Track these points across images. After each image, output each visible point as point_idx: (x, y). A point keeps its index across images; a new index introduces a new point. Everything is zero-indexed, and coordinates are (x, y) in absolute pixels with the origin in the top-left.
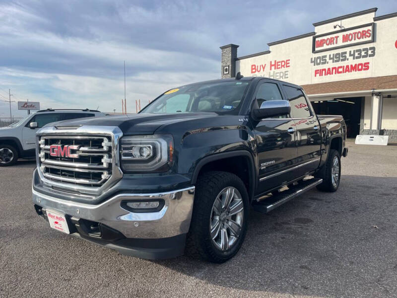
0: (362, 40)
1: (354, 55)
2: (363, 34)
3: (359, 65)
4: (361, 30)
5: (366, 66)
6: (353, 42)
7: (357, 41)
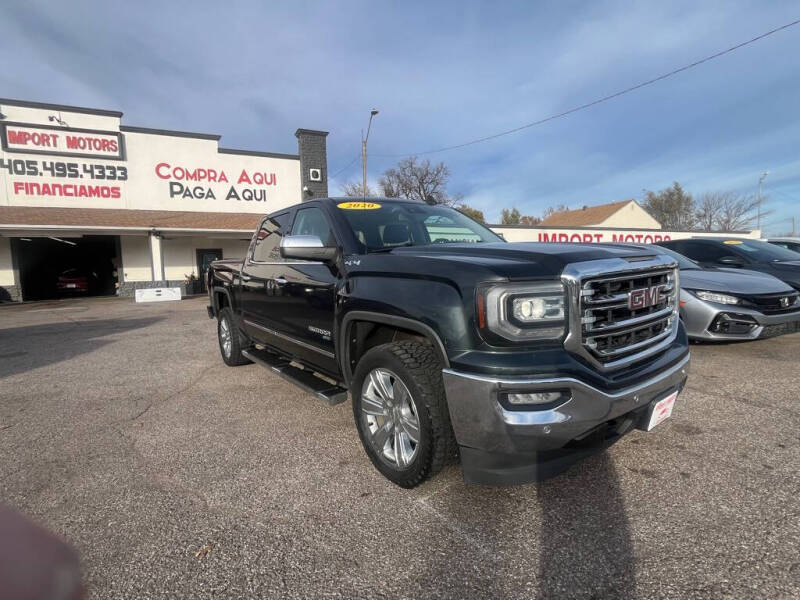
0: (101, 153)
1: (91, 172)
2: (104, 145)
3: (103, 188)
4: (101, 137)
5: (115, 193)
6: (86, 151)
7: (94, 152)
